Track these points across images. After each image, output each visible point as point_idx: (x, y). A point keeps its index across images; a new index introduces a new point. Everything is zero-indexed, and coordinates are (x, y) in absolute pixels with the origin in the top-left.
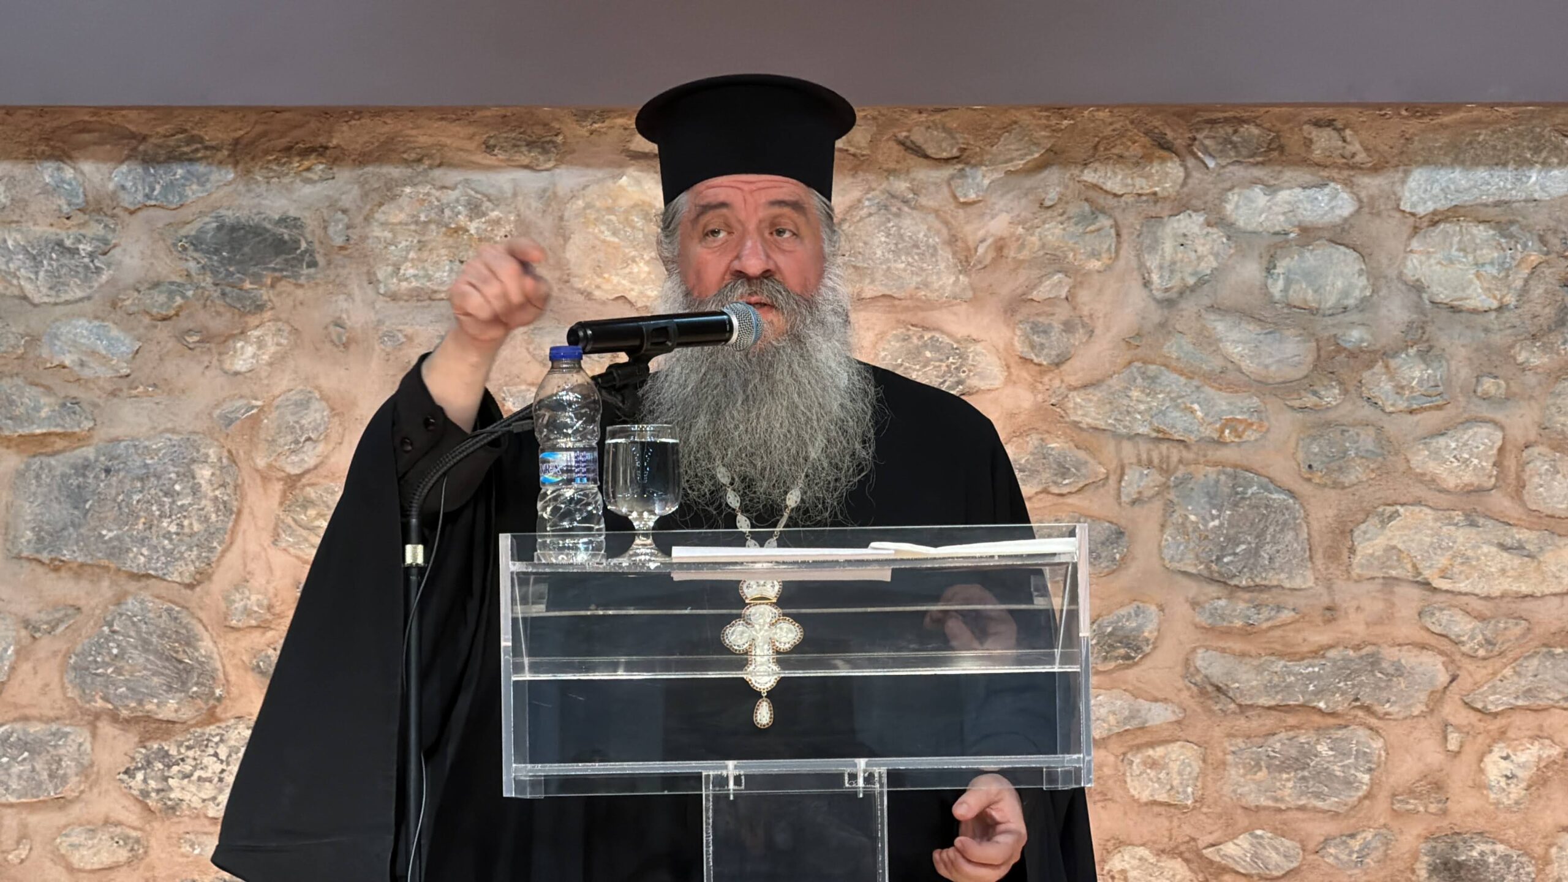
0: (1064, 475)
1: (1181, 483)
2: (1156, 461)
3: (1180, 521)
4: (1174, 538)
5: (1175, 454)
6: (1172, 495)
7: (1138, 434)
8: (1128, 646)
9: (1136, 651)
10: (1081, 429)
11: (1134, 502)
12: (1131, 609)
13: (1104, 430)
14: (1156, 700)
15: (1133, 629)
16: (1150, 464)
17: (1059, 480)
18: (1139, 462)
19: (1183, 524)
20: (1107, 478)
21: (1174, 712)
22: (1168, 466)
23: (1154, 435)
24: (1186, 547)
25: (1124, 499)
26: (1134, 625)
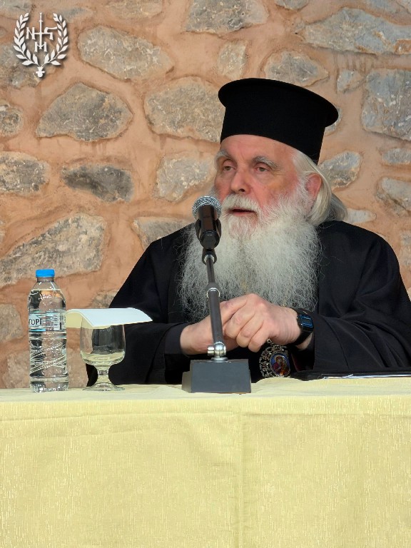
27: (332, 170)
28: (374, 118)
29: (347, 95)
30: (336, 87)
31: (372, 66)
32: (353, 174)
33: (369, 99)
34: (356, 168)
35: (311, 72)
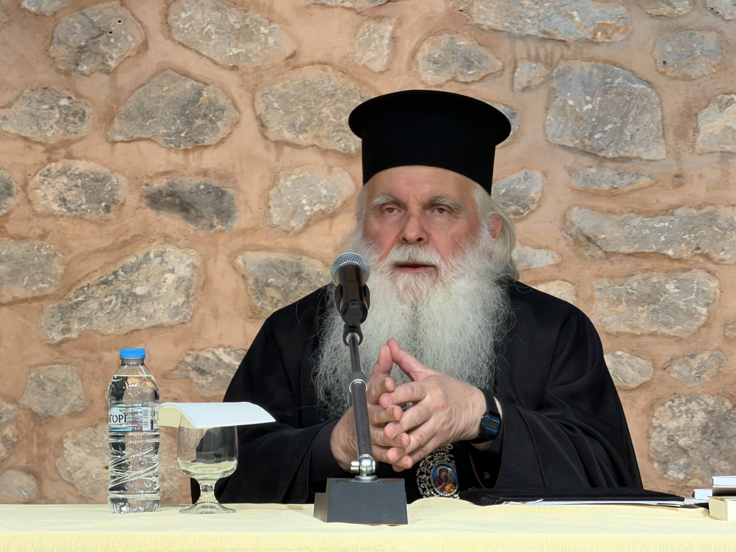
0: (469, 68)
1: (562, 74)
2: (542, 56)
3: (561, 104)
4: (556, 118)
5: (558, 51)
6: (554, 84)
7: (528, 36)
8: (517, 203)
9: (524, 208)
10: (483, 30)
11: (524, 89)
12: (521, 174)
13: (501, 31)
14: (540, 247)
15: (522, 191)
16: (537, 59)
17: (465, 71)
18: (529, 58)
19: (563, 107)
20: (503, 70)
21: (553, 257)
22: (552, 60)
23: (541, 35)
24: (565, 126)
25: (517, 86)
26: (523, 187)
27: (504, 194)
28: (562, 126)
29: (527, 94)
30: (512, 85)
31: (562, 57)
32: (533, 201)
33: (557, 100)
34: (536, 193)
35: (480, 63)
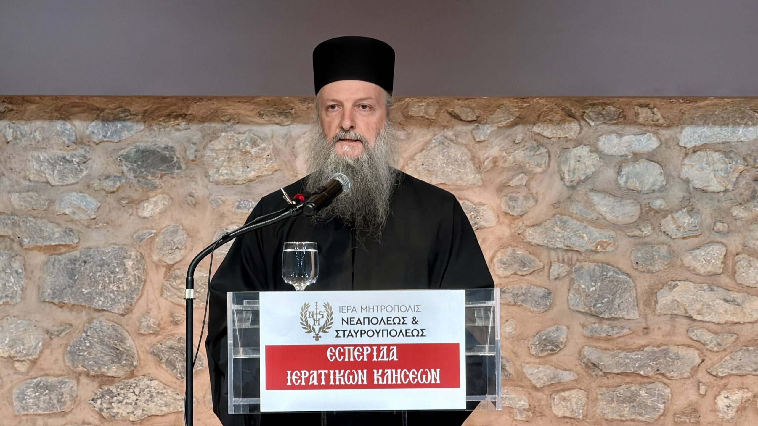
1: (578, 270)
2: (566, 261)
3: (577, 287)
4: (574, 296)
5: (575, 257)
6: (573, 276)
7: (557, 248)
8: (553, 344)
9: (556, 347)
10: (532, 245)
11: (556, 279)
12: (554, 328)
13: (542, 246)
15: (555, 337)
16: (563, 262)
17: (521, 269)
18: (559, 261)
19: (578, 289)
20: (544, 268)
21: (574, 376)
22: (572, 262)
23: (565, 248)
24: (580, 300)
25: (551, 277)
26: (556, 335)
